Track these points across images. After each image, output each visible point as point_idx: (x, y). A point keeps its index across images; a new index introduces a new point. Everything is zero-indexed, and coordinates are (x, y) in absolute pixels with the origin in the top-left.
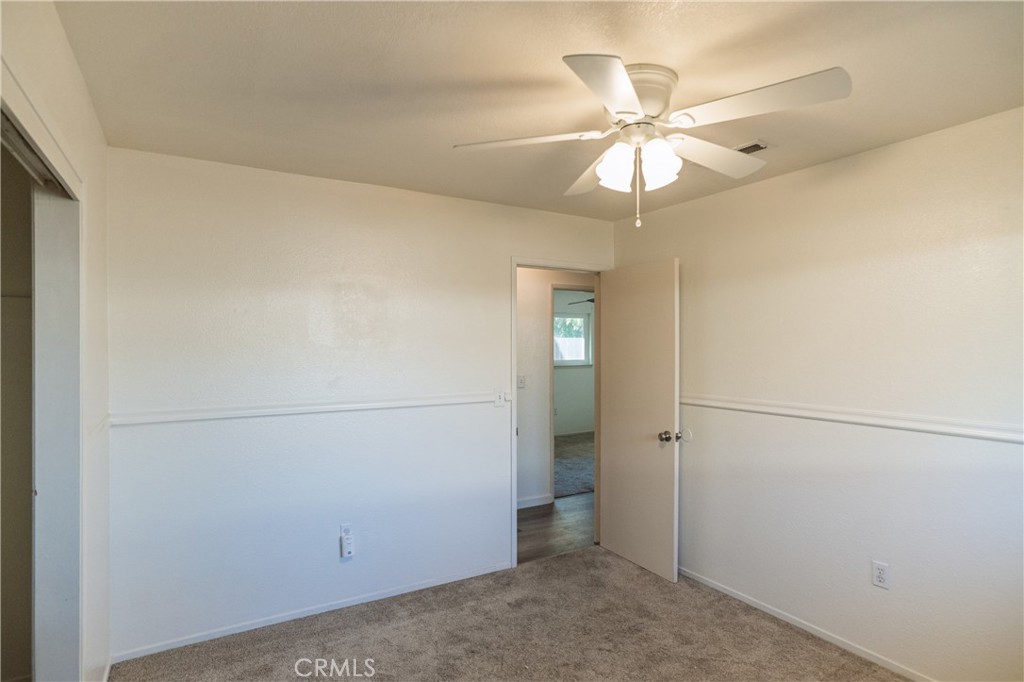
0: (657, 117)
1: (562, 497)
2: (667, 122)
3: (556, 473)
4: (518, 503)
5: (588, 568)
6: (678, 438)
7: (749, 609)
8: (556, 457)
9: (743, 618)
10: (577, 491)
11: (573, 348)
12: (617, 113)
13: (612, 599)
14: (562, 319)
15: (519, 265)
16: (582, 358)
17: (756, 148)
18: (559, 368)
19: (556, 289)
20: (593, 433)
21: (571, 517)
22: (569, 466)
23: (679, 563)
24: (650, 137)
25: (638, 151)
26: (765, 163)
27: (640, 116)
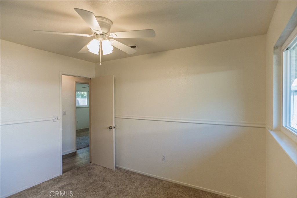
0: (107, 33)
1: (79, 149)
2: (110, 35)
3: (77, 142)
4: (63, 153)
5: (87, 170)
6: (114, 128)
7: (134, 173)
8: (77, 137)
9: (133, 176)
10: (84, 147)
11: (83, 102)
12: (94, 30)
13: (95, 179)
14: (80, 92)
15: (63, 74)
16: (87, 105)
17: (134, 47)
18: (78, 108)
19: (77, 83)
20: (89, 128)
21: (83, 155)
22: (82, 139)
23: (115, 164)
24: (104, 39)
25: (101, 43)
26: (136, 51)
27: (101, 32)
